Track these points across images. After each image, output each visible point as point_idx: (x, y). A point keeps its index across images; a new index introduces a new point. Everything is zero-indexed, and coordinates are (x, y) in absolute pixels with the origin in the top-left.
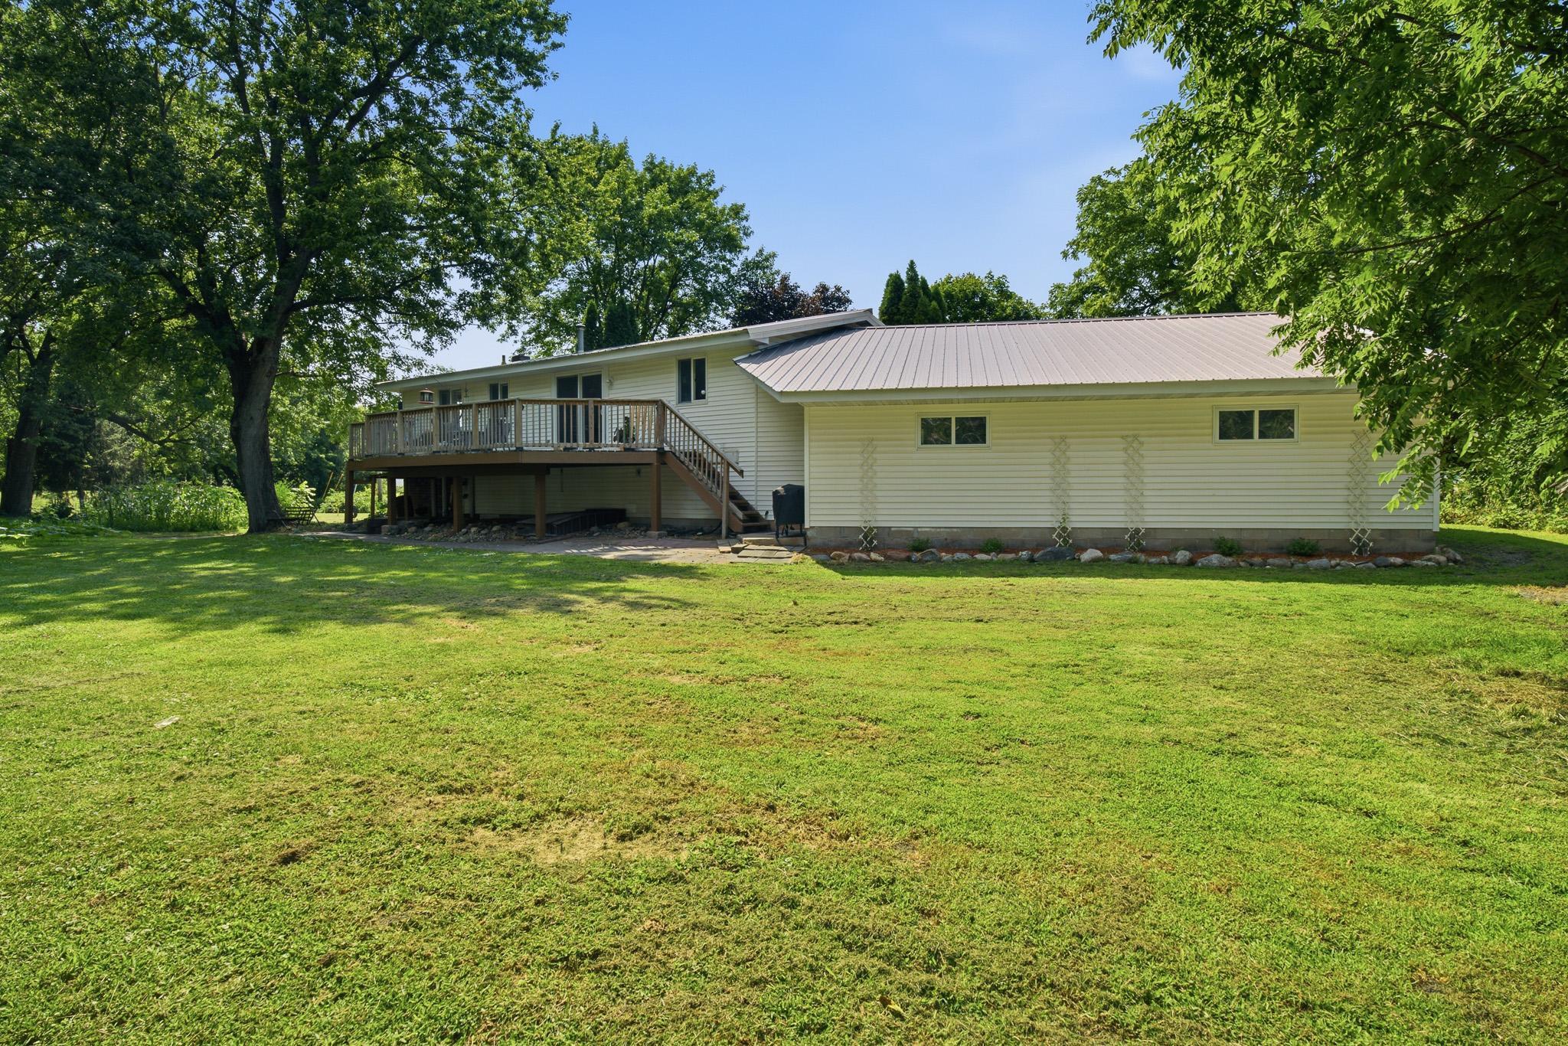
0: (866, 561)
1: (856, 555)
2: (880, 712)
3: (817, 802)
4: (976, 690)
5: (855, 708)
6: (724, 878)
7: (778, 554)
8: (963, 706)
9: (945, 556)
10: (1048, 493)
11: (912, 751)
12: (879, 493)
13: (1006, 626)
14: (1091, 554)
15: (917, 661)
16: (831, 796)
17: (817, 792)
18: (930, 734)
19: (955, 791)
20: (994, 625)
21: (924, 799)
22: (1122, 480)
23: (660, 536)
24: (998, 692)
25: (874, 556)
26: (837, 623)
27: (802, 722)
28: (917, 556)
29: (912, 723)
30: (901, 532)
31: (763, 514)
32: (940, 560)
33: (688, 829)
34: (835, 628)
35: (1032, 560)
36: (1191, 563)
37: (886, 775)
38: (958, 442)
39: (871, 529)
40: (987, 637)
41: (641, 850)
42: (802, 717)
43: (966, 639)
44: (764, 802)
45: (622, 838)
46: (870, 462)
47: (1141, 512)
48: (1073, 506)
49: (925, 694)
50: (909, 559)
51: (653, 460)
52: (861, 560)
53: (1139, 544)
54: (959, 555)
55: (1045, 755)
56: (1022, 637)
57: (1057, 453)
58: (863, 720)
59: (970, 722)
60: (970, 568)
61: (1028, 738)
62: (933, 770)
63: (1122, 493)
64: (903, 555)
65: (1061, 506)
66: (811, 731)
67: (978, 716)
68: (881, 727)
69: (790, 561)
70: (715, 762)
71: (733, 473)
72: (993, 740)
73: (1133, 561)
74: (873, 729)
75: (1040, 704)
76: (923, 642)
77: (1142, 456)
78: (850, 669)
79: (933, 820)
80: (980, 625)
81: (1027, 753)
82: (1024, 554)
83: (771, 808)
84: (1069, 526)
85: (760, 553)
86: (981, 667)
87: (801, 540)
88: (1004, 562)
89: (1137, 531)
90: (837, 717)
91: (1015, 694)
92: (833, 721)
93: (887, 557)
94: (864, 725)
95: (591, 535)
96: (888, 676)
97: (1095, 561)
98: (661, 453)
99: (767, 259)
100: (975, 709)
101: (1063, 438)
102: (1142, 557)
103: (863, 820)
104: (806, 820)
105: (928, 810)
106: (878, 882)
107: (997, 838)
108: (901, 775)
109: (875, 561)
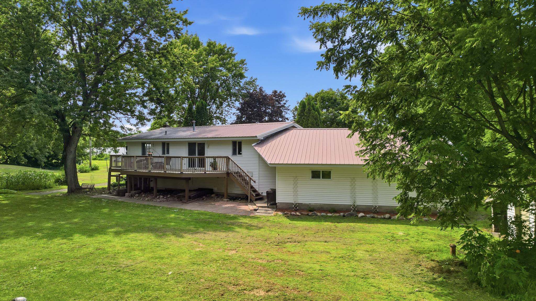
0: (295, 215)
1: (293, 213)
2: (303, 269)
3: (295, 286)
4: (322, 264)
5: (298, 268)
6: (284, 297)
7: (269, 212)
8: (319, 268)
9: (319, 214)
10: (349, 194)
11: (309, 278)
12: (298, 193)
13: (332, 244)
14: (361, 214)
15: (310, 255)
16: (297, 286)
17: (294, 285)
18: (313, 274)
19: (316, 285)
20: (329, 243)
21: (311, 286)
22: (372, 191)
23: (227, 201)
24: (327, 264)
25: (298, 213)
26: (290, 242)
27: (289, 272)
28: (310, 213)
29: (309, 272)
30: (305, 205)
31: (261, 193)
32: (317, 215)
33: (276, 291)
34: (290, 244)
35: (344, 216)
36: (390, 218)
37: (305, 282)
38: (322, 178)
39: (296, 204)
40: (327, 247)
41: (270, 293)
42: (288, 270)
43: (322, 248)
44: (286, 287)
45: (267, 292)
46: (296, 183)
47: (377, 201)
48: (357, 198)
49: (312, 265)
50: (308, 215)
51: (225, 176)
52: (294, 215)
53: (376, 210)
54: (323, 214)
55: (332, 278)
56: (335, 248)
57: (352, 183)
58: (300, 271)
59: (320, 271)
60: (326, 219)
61: (330, 275)
62: (313, 281)
63: (371, 195)
64: (306, 213)
65: (354, 198)
66: (291, 273)
67: (322, 270)
68: (303, 273)
69: (272, 214)
70: (276, 280)
71: (252, 181)
72: (324, 275)
73: (373, 217)
74: (302, 273)
75: (334, 267)
76: (312, 249)
77: (377, 184)
78: (296, 257)
79: (313, 289)
80: (326, 243)
81: (329, 278)
82: (342, 214)
83: (287, 287)
84: (356, 204)
85: (263, 211)
86: (324, 257)
87: (275, 206)
88: (336, 217)
89: (376, 206)
90: (295, 270)
91: (330, 265)
92: (295, 271)
93: (302, 214)
94: (300, 272)
95: (203, 199)
96: (305, 260)
97: (362, 217)
98: (228, 174)
99: (254, 81)
100: (321, 269)
101: (354, 178)
102: (376, 216)
103: (302, 289)
104: (293, 289)
105: (312, 288)
106: (305, 297)
107: (322, 291)
108: (308, 282)
109: (298, 215)
